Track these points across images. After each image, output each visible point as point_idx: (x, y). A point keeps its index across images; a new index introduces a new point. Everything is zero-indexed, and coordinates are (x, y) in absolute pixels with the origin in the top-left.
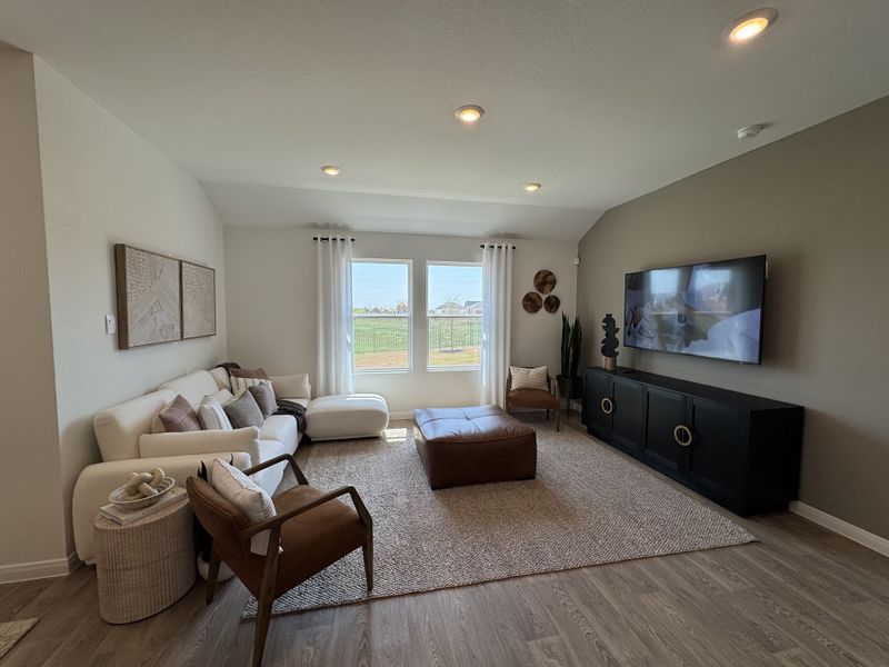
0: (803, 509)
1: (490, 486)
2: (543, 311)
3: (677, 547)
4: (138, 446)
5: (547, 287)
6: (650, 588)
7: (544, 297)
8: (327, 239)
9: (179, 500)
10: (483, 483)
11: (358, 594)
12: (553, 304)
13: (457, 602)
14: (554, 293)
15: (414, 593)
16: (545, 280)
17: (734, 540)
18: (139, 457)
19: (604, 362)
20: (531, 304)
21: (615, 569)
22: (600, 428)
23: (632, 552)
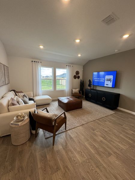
0: (119, 108)
1: (75, 110)
2: (77, 78)
3: (106, 115)
4: (8, 109)
5: (78, 74)
6: (106, 121)
7: (77, 76)
8: (35, 62)
9: (27, 119)
10: (74, 110)
11: (65, 130)
12: (79, 77)
13: (81, 128)
14: (79, 75)
15: (74, 128)
16: (77, 73)
17: (112, 113)
18: (9, 112)
19: (89, 88)
20: (75, 77)
21: (100, 119)
22: (88, 99)
23: (101, 117)
